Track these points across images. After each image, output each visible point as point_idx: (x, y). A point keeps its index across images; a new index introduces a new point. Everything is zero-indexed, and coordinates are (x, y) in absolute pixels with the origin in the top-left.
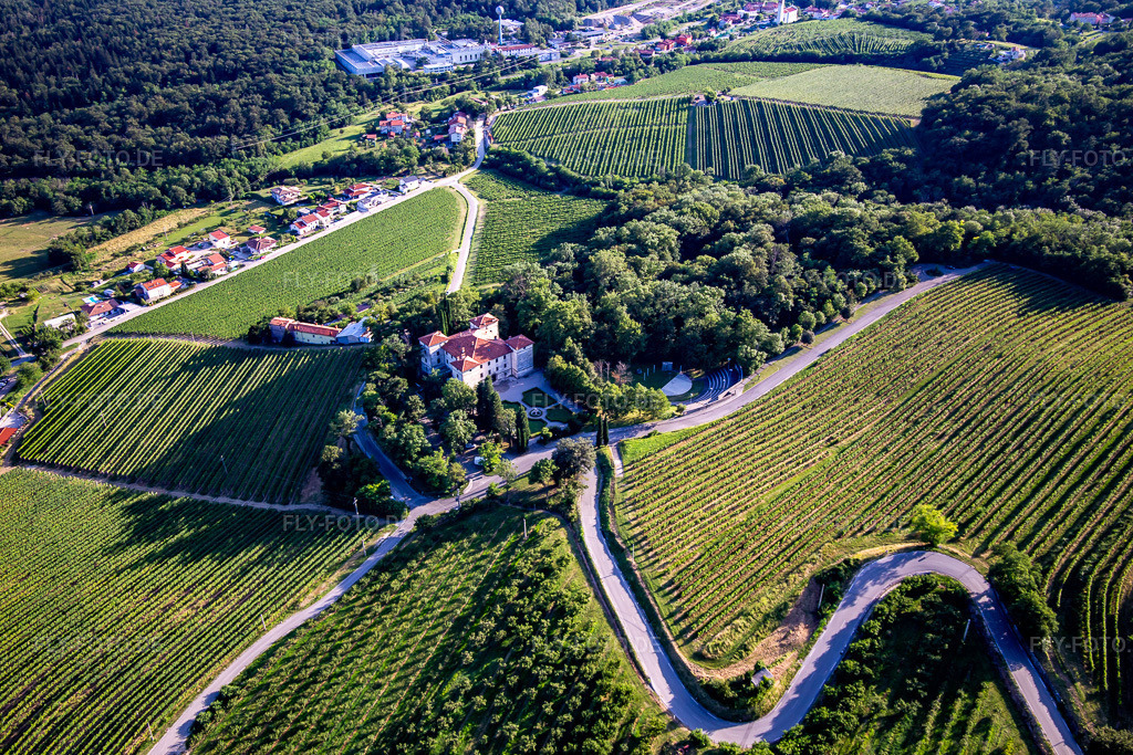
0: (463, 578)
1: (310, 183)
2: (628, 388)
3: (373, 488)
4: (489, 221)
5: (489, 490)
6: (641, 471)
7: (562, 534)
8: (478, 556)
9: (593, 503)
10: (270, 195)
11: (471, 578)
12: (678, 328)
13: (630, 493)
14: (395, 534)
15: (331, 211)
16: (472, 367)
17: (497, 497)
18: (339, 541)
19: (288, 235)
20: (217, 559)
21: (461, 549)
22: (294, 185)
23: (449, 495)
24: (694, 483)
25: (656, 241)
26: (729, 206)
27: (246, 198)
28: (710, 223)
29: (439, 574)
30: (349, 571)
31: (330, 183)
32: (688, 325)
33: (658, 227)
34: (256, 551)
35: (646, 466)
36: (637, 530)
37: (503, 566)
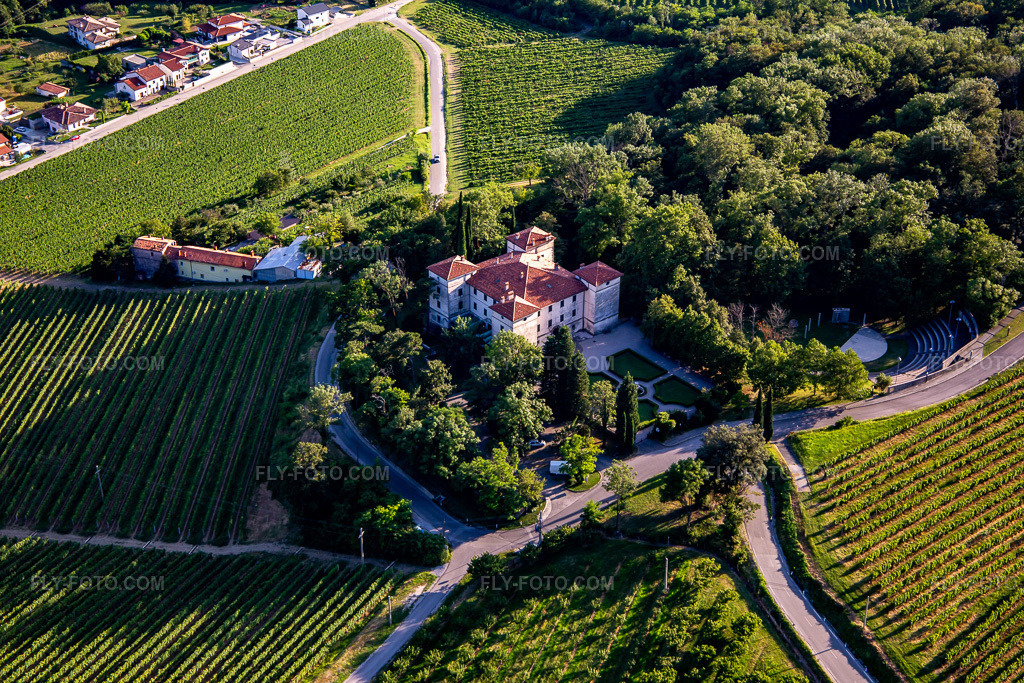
0: (571, 656)
1: (133, 13)
2: (797, 347)
3: (388, 511)
4: (468, 80)
5: (587, 514)
6: (841, 481)
7: (726, 583)
8: (589, 620)
9: (768, 534)
10: (64, 30)
11: (584, 658)
12: (859, 252)
13: (829, 518)
14: (435, 588)
15: (186, 61)
16: (527, 312)
17: (599, 526)
18: (339, 600)
19: (116, 100)
20: (122, 636)
21: (555, 610)
22: (104, 15)
23: (515, 524)
24: (936, 502)
25: (793, 107)
26: (903, 50)
27: (18, 35)
28: (875, 79)
29: (526, 652)
30: (367, 649)
31: (170, 13)
32: (876, 245)
33: (791, 86)
34: (191, 623)
35: (848, 472)
36: (858, 577)
37: (636, 636)
